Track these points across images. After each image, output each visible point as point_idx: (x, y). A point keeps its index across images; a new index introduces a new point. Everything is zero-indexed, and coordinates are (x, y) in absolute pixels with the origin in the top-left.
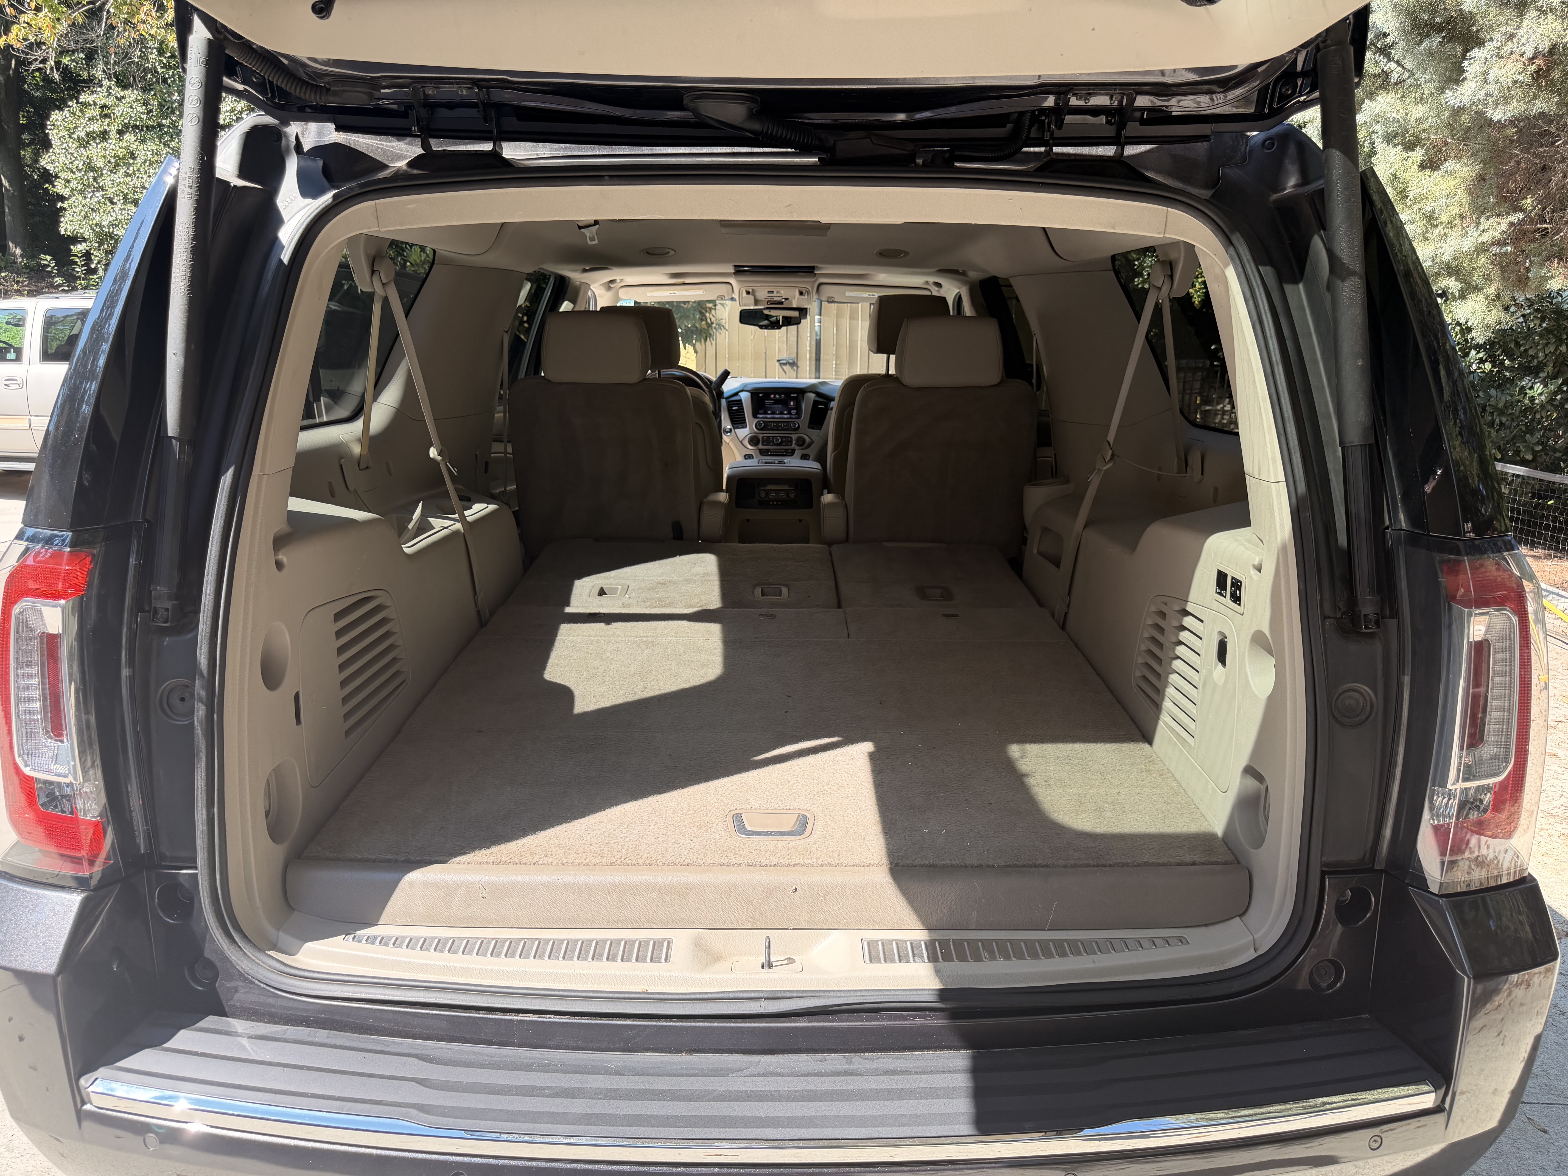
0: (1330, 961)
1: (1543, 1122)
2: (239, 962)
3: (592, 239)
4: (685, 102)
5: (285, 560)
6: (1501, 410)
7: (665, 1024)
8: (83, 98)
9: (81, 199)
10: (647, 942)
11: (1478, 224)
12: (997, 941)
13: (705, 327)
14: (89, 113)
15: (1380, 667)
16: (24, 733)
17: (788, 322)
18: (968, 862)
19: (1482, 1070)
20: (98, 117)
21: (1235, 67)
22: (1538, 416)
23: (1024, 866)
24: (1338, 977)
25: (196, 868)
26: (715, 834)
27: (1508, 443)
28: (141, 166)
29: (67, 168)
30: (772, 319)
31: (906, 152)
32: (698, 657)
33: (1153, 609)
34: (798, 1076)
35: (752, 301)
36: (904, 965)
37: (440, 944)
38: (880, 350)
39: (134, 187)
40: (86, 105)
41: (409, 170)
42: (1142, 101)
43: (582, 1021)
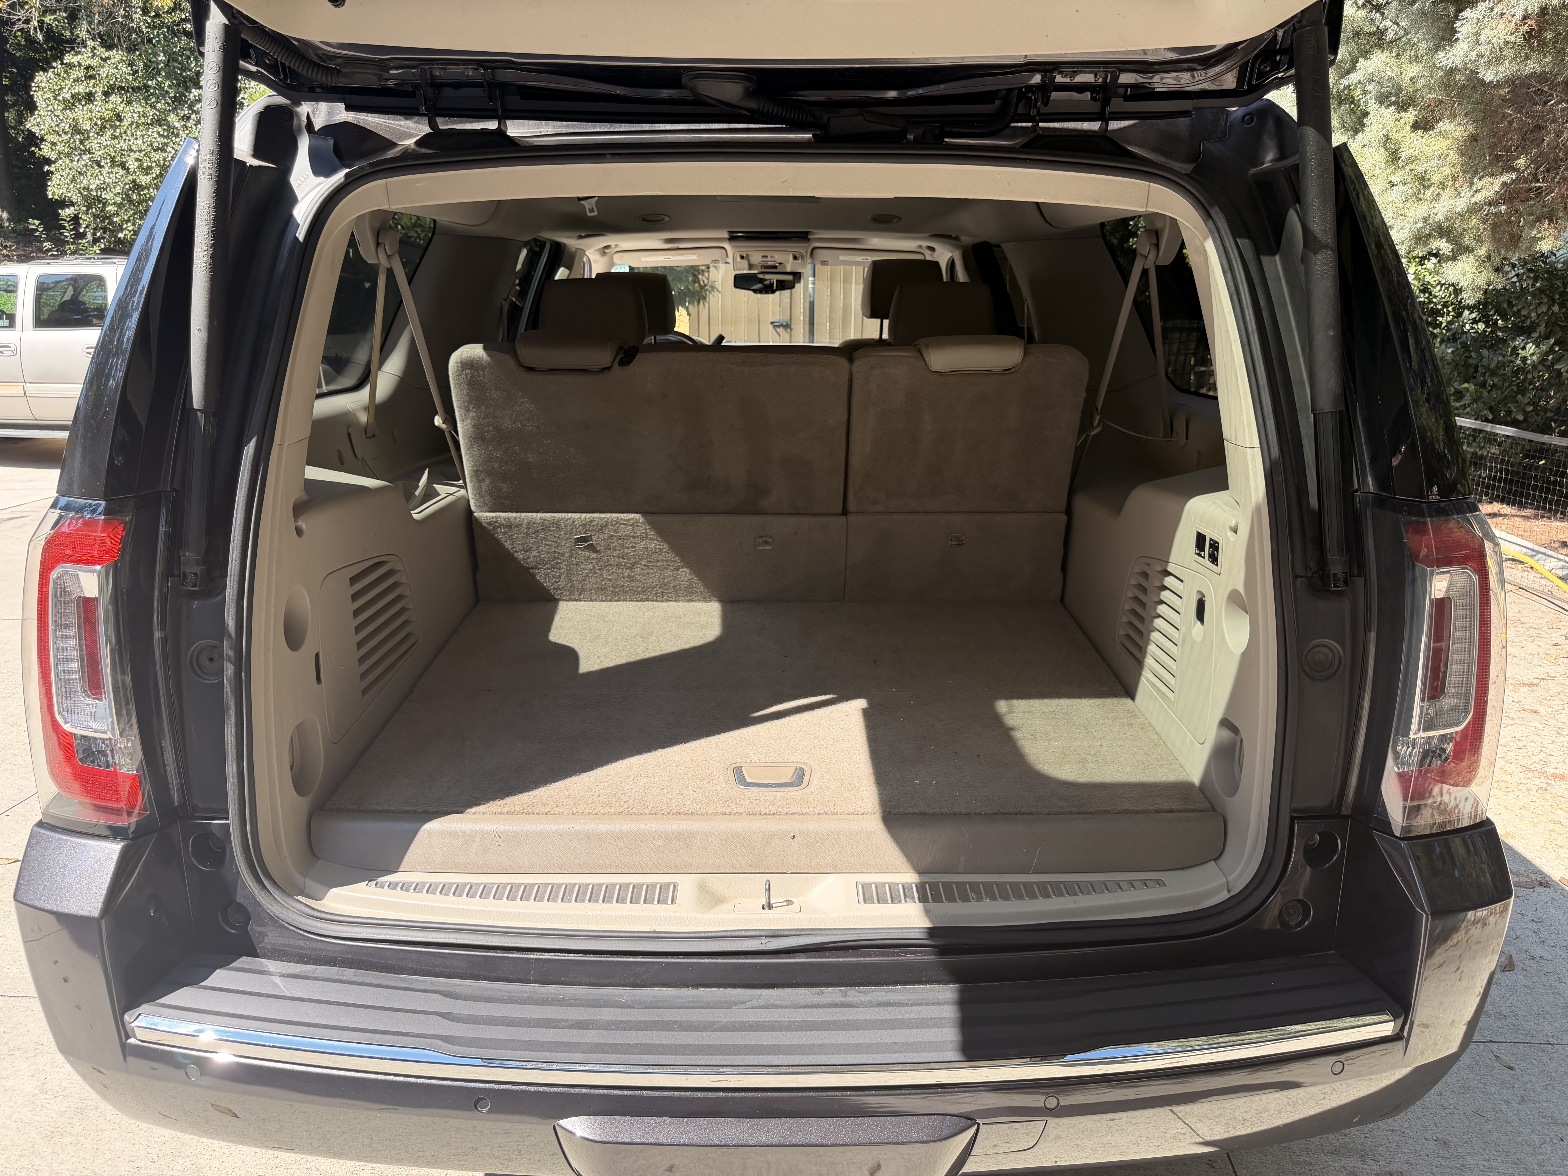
0: (1299, 901)
1: (1508, 1059)
2: (270, 907)
3: (592, 210)
4: (683, 81)
5: (304, 526)
6: (1493, 370)
7: (672, 960)
8: (67, 59)
9: (68, 162)
10: (654, 886)
11: (1472, 184)
12: (984, 884)
13: (698, 289)
14: (74, 74)
15: (1348, 622)
16: (64, 691)
17: (783, 286)
18: (957, 810)
19: (1442, 1004)
20: (83, 79)
21: (1214, 47)
22: (1530, 376)
23: (1010, 814)
24: (1306, 916)
25: (227, 819)
26: (716, 786)
27: (1499, 403)
28: (128, 128)
29: (53, 131)
30: (765, 283)
31: (898, 129)
32: (698, 619)
33: (1137, 569)
34: (797, 1008)
35: (747, 266)
36: (896, 906)
37: (458, 889)
38: (873, 314)
39: (121, 150)
40: (71, 66)
41: (417, 149)
42: (1126, 78)
43: (595, 959)
